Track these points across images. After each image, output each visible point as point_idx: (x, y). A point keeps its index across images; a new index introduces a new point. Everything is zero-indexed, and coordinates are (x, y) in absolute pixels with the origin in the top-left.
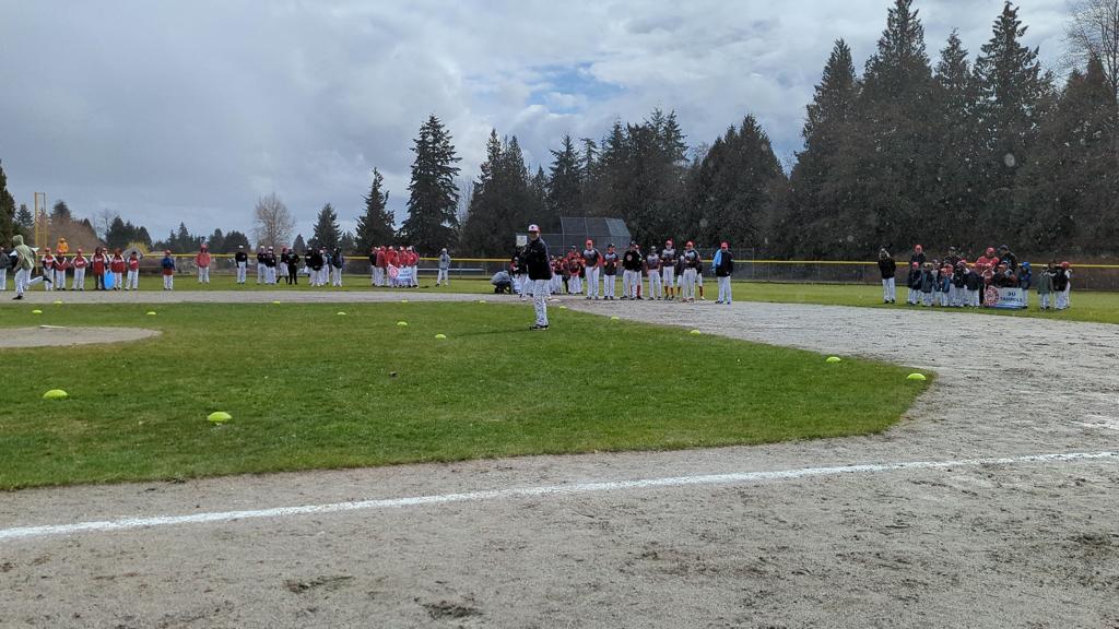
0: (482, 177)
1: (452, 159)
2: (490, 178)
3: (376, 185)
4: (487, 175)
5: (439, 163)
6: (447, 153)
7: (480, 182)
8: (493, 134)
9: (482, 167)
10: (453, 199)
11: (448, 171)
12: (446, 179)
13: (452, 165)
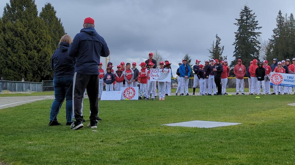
0: (274, 36)
1: (257, 28)
2: (278, 36)
3: (218, 43)
4: (277, 35)
5: (250, 31)
6: (254, 25)
7: (273, 39)
8: (280, 13)
9: (274, 31)
10: (257, 49)
11: (254, 34)
12: (254, 39)
13: (256, 31)
